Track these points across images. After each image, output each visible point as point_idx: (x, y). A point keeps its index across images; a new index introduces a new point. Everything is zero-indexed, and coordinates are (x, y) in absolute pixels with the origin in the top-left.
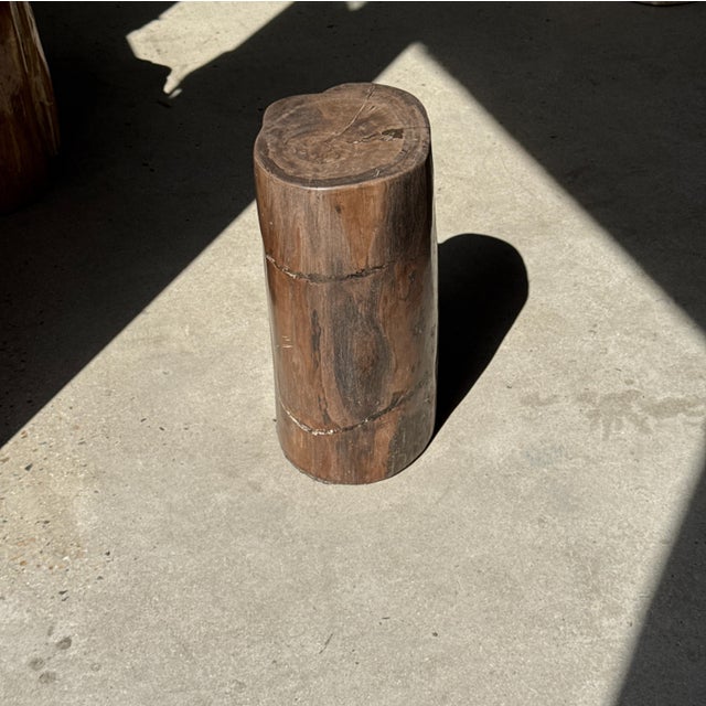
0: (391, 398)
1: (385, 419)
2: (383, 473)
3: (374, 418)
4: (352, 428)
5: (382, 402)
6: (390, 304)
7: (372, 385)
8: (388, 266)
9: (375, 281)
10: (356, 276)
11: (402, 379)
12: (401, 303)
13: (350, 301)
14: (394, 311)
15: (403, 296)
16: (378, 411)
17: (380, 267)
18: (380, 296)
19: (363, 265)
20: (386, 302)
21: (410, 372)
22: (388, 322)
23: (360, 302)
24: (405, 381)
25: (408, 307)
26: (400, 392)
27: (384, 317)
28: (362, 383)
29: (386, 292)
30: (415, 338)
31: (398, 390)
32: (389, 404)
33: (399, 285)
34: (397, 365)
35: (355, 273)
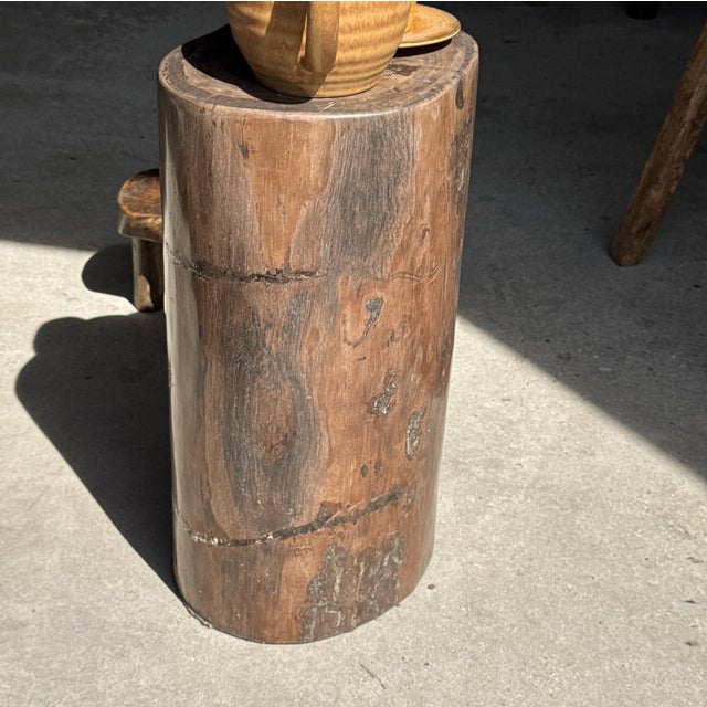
0: (316, 508)
1: (303, 541)
2: (294, 633)
3: (284, 535)
4: (246, 543)
5: (299, 511)
6: (324, 344)
7: (282, 479)
8: (326, 275)
9: (299, 296)
10: (267, 278)
11: (340, 483)
12: (346, 349)
13: (254, 321)
14: (331, 358)
15: (350, 338)
16: (291, 524)
17: (311, 274)
18: (306, 325)
19: (279, 262)
20: (317, 339)
21: (358, 475)
22: (318, 375)
23: (269, 325)
24: (347, 489)
25: (360, 360)
26: (336, 505)
27: (310, 365)
28: (265, 469)
29: (318, 321)
30: (371, 419)
31: (330, 499)
32: (313, 519)
33: (345, 316)
34: (330, 455)
35: (264, 273)
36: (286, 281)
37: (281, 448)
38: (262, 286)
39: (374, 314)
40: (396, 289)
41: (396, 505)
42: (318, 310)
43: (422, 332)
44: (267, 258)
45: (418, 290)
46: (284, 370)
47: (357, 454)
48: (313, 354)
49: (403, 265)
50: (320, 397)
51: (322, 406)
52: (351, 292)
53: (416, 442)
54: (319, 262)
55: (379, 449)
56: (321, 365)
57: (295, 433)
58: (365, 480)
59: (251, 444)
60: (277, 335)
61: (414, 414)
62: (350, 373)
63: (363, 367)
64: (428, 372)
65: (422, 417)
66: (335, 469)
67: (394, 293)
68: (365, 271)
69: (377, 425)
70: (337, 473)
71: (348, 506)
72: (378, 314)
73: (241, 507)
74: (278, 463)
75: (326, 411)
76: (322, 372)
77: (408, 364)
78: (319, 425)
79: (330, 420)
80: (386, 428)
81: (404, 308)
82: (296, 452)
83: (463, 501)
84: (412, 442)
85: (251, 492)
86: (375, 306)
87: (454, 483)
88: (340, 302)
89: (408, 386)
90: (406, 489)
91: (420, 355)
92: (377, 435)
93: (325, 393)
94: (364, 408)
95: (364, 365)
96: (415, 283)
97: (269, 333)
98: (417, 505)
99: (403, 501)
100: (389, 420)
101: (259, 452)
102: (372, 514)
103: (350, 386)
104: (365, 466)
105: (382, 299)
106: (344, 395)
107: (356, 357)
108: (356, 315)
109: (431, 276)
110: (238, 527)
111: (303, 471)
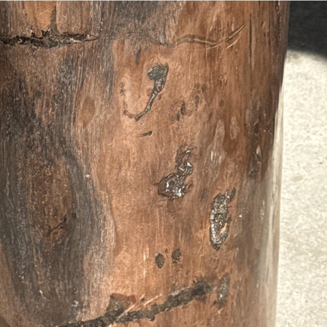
5: (85, 304)
6: (100, 115)
7: (64, 266)
8: (98, 38)
9: (70, 61)
10: (32, 41)
11: (131, 273)
12: (127, 122)
13: (21, 88)
14: (110, 133)
15: (131, 110)
16: (77, 318)
17: (81, 37)
18: (79, 95)
19: (45, 23)
20: (92, 110)
21: (152, 265)
22: (96, 151)
23: (38, 94)
24: (140, 280)
25: (145, 134)
26: (128, 299)
27: (86, 139)
28: (44, 256)
29: (93, 89)
30: (164, 202)
31: (121, 291)
32: (102, 313)
33: (123, 85)
34: (117, 241)
35: (29, 35)
36: (53, 44)
37: (60, 232)
38: (27, 50)
39: (159, 83)
40: (184, 55)
41: (204, 300)
42: (90, 77)
43: (221, 104)
44: (32, 19)
45: (212, 57)
46: (57, 144)
47: (149, 242)
48: (89, 128)
49: (191, 28)
50: (100, 176)
51: (103, 186)
52: (129, 59)
53: (224, 229)
54: (89, 23)
55: (177, 237)
56: (99, 140)
57: (74, 216)
58: (161, 271)
59: (28, 226)
60: (47, 106)
61: (218, 197)
62: (134, 150)
63: (148, 142)
64: (235, 149)
65: (231, 200)
66: (125, 257)
67: (181, 60)
68: (144, 35)
69: (171, 210)
70: (127, 262)
71: (143, 300)
72: (163, 83)
73: (23, 296)
74: (58, 249)
75: (108, 192)
76: (101, 148)
77: (205, 140)
78: (102, 207)
79: (114, 202)
80: (183, 213)
81: (196, 76)
82: (76, 236)
83: (317, 298)
84: (218, 229)
85: (31, 281)
86: (159, 74)
87: (310, 276)
88: (116, 68)
89: (207, 165)
90: (216, 282)
91: (220, 130)
92: (172, 221)
93: (107, 172)
94: (154, 190)
95: (150, 141)
96: (208, 48)
97: (38, 102)
98: (232, 302)
99: (213, 297)
100: (186, 203)
101: (37, 235)
102: (173, 309)
103: (135, 164)
104: (159, 255)
105: (167, 66)
106: (129, 174)
107: (139, 132)
108: (136, 84)
109: (229, 41)
110: (21, 320)
111: (86, 259)
